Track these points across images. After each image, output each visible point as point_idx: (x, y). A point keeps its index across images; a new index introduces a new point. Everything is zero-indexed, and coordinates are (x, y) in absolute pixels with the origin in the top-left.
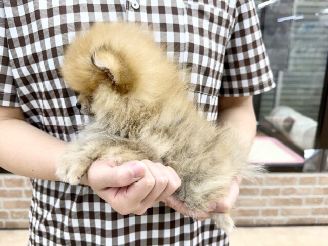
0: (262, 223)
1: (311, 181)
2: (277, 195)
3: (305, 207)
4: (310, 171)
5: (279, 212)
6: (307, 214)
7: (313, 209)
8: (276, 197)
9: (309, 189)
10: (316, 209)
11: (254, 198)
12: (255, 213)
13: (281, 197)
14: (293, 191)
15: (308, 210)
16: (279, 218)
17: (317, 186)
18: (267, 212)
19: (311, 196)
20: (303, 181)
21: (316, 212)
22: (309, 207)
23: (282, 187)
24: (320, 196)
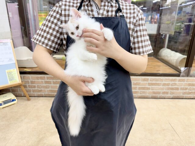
0: (162, 97)
1: (183, 80)
2: (168, 86)
3: (179, 91)
4: (183, 76)
5: (169, 93)
6: (180, 94)
7: (183, 92)
8: (168, 87)
9: (182, 84)
10: (185, 92)
11: (159, 87)
12: (159, 93)
13: (170, 87)
14: (175, 84)
15: (181, 92)
16: (169, 95)
17: (186, 82)
18: (164, 93)
19: (183, 87)
20: (180, 81)
21: (184, 93)
22: (182, 91)
23: (171, 83)
24: (187, 87)
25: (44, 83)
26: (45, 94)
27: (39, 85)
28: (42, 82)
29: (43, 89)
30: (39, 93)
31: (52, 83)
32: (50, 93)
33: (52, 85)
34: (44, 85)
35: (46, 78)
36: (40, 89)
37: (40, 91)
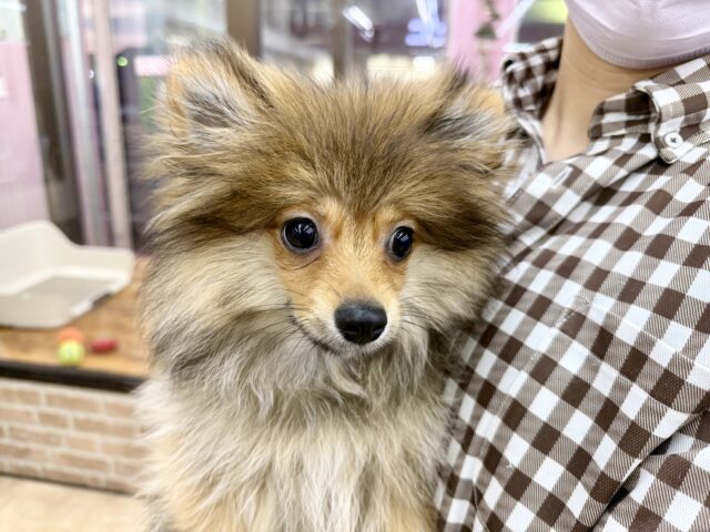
25: (36, 417)
26: (45, 470)
27: (18, 425)
28: (28, 414)
29: (33, 446)
30: (22, 463)
31: (71, 423)
32: (67, 469)
33: (72, 433)
34: (40, 429)
35: (43, 399)
36: (21, 445)
37: (24, 453)
